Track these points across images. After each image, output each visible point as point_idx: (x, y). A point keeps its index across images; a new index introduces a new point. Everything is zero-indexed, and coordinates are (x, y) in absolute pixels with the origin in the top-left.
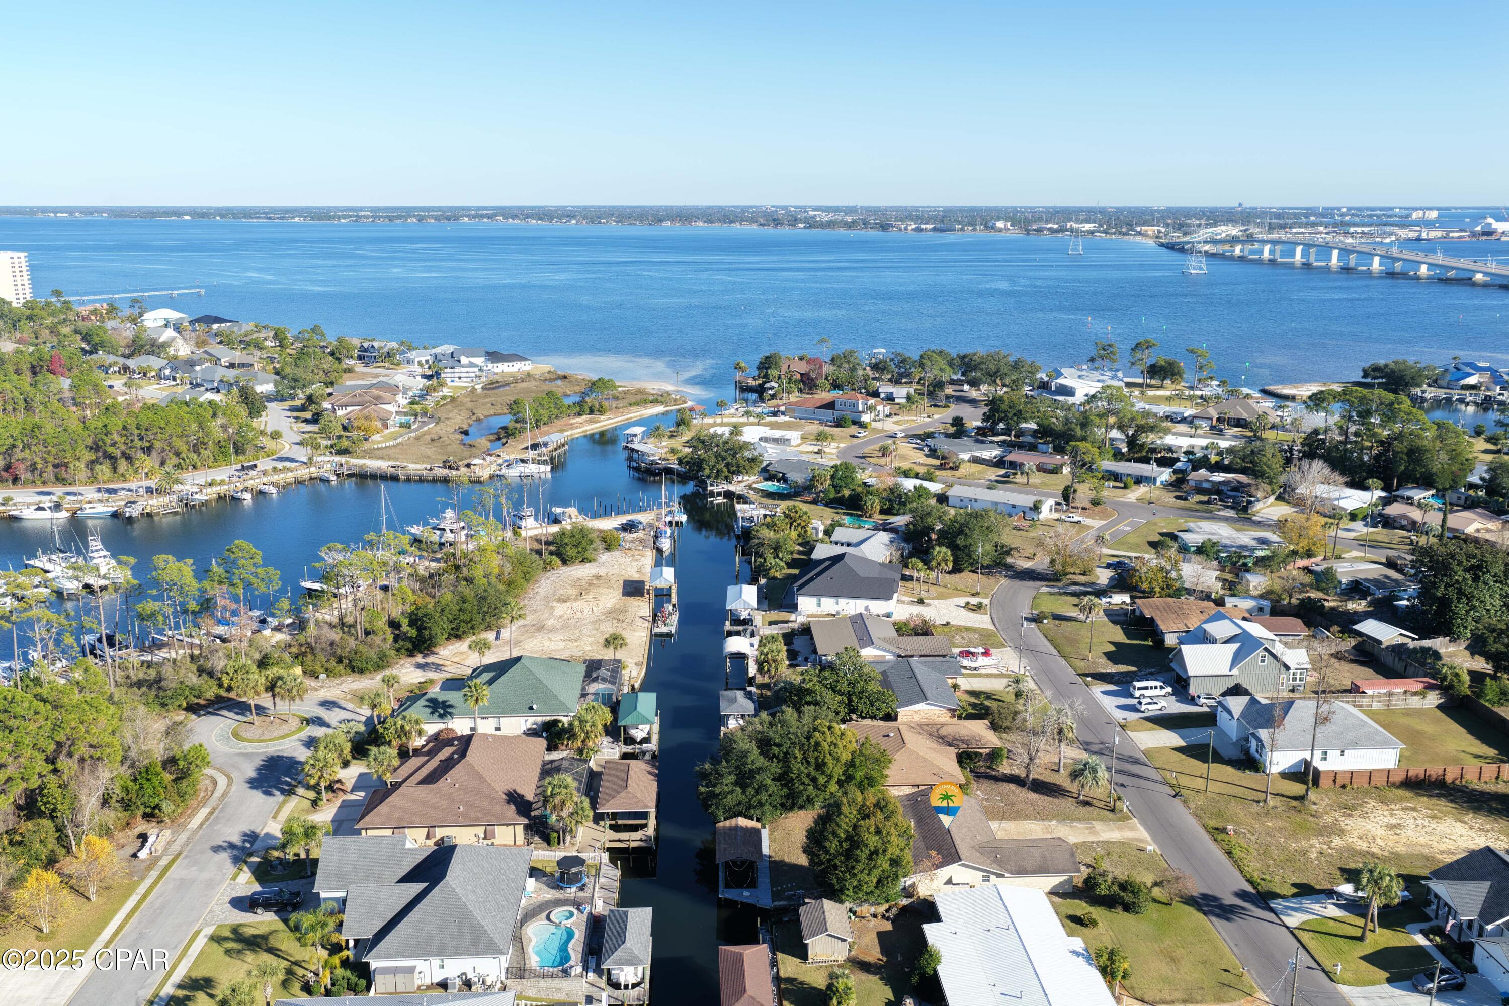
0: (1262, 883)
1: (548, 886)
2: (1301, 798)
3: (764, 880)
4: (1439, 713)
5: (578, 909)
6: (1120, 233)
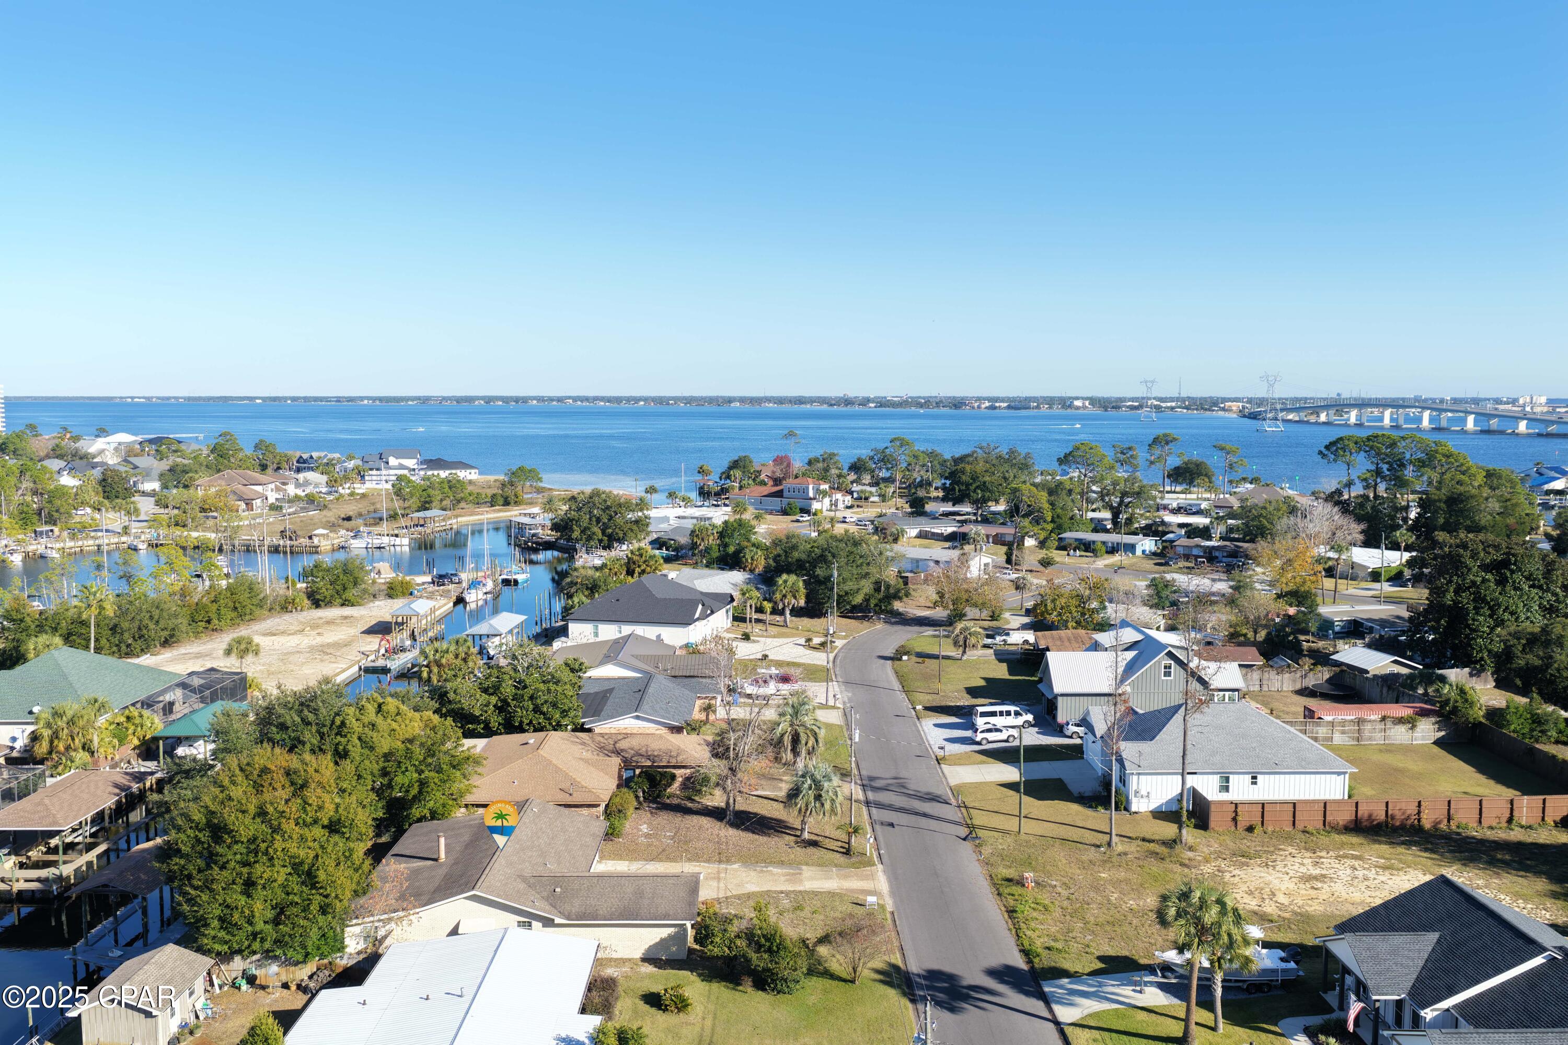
0: (1044, 953)
2: (1171, 843)
4: (1436, 750)
6: (1202, 408)
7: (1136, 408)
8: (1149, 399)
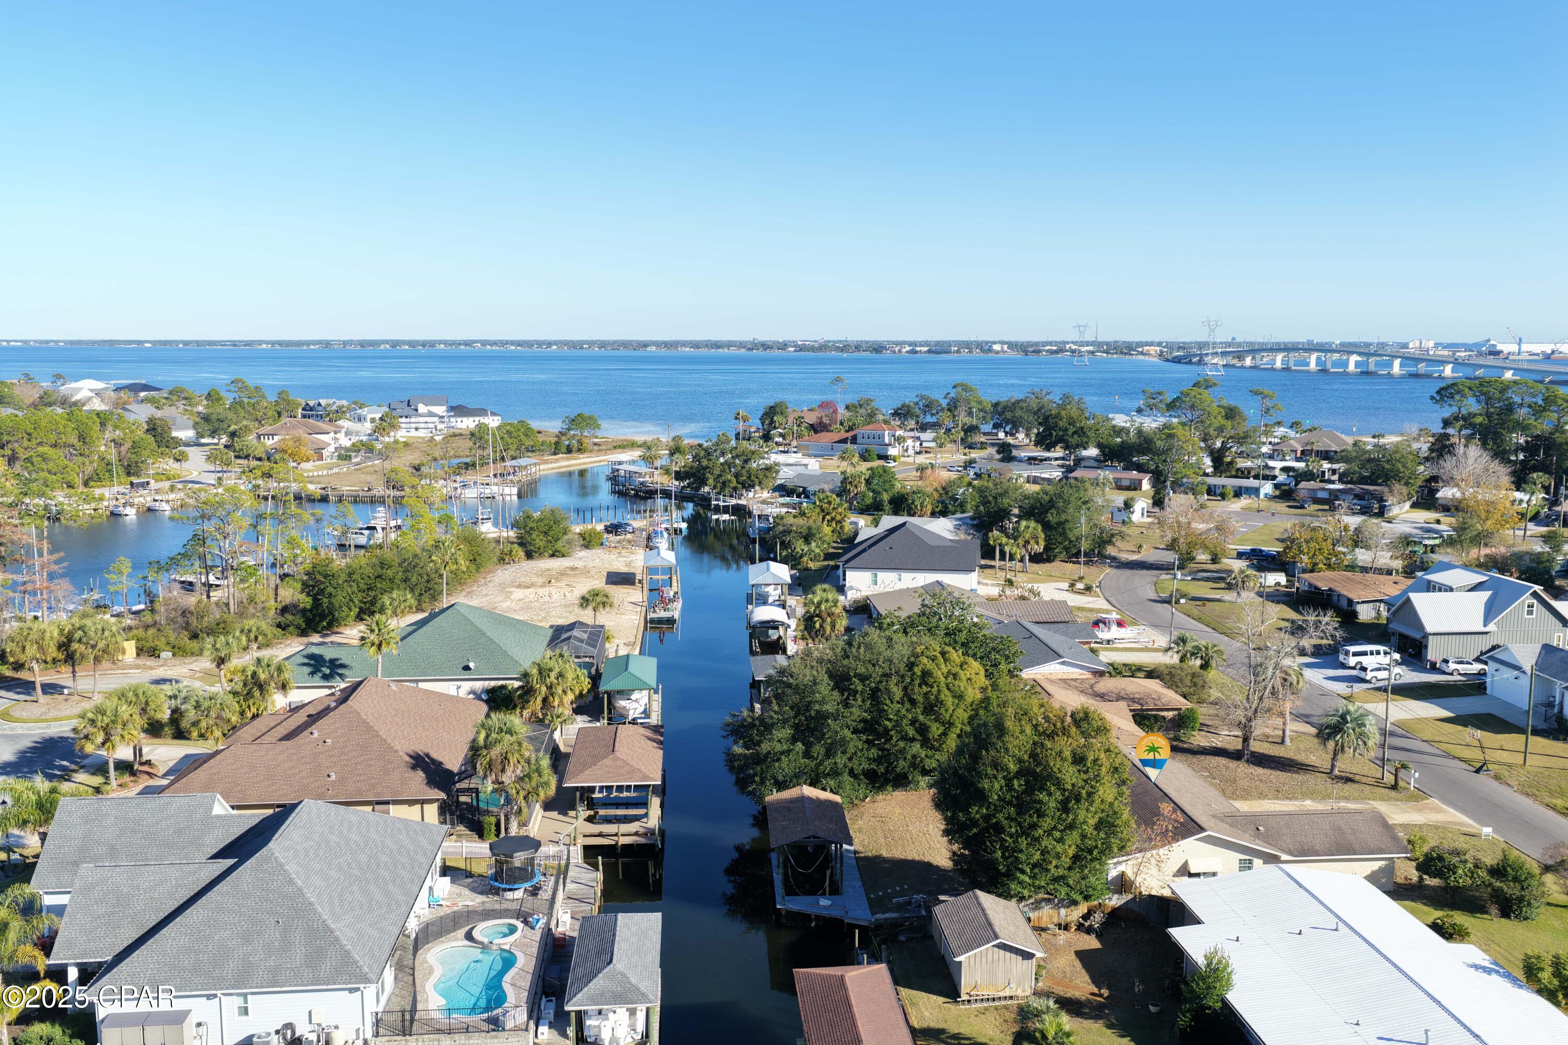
1: (473, 890)
3: (852, 884)
5: (526, 922)
6: (1122, 353)
7: (1056, 352)
8: (1068, 343)
